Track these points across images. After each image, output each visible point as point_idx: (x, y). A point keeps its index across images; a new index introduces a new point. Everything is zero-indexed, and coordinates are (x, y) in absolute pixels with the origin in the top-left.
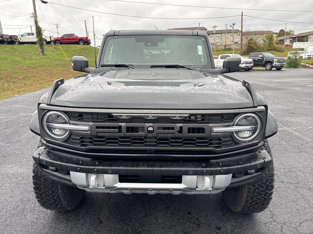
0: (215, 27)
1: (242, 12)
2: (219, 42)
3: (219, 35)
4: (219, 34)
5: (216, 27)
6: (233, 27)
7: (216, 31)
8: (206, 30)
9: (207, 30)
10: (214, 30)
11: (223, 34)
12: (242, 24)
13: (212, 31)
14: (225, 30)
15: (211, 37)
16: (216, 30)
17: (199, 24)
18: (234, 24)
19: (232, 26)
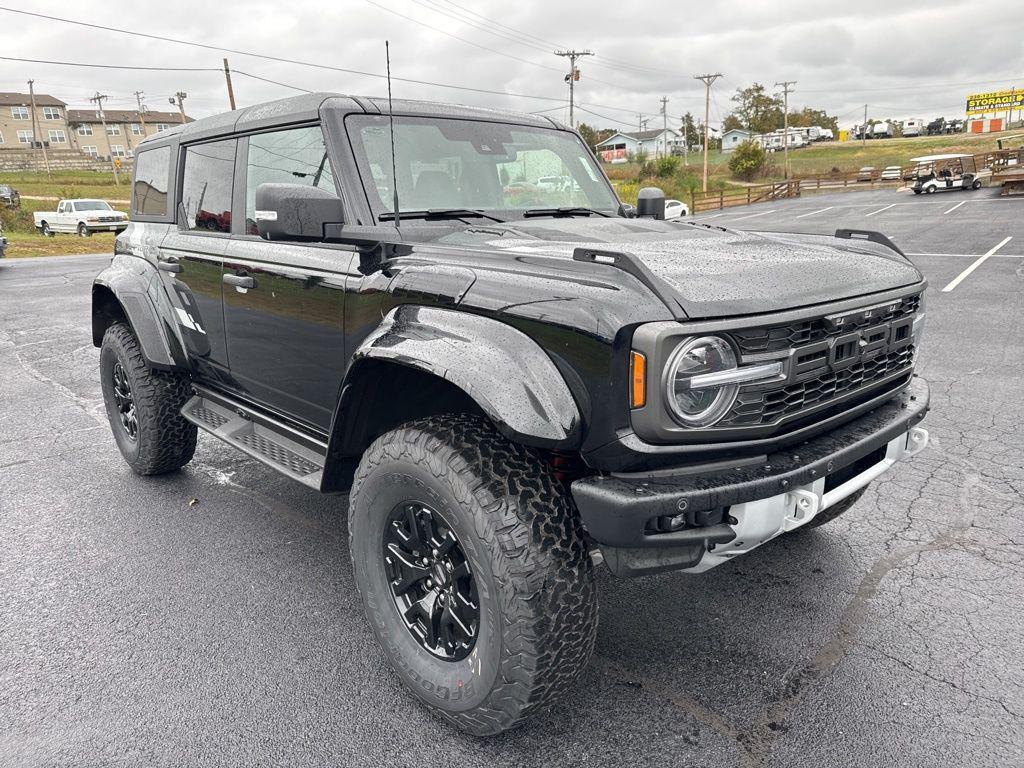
0: (99, 98)
1: (225, 60)
2: (121, 154)
3: (117, 127)
4: (117, 125)
5: (103, 101)
6: (181, 106)
7: (105, 112)
8: (62, 106)
9: (68, 108)
10: (97, 108)
11: (133, 127)
12: (231, 96)
13: (92, 113)
14: (134, 112)
15: (89, 133)
16: (105, 108)
17: (31, 83)
18: (182, 96)
19: (177, 102)
